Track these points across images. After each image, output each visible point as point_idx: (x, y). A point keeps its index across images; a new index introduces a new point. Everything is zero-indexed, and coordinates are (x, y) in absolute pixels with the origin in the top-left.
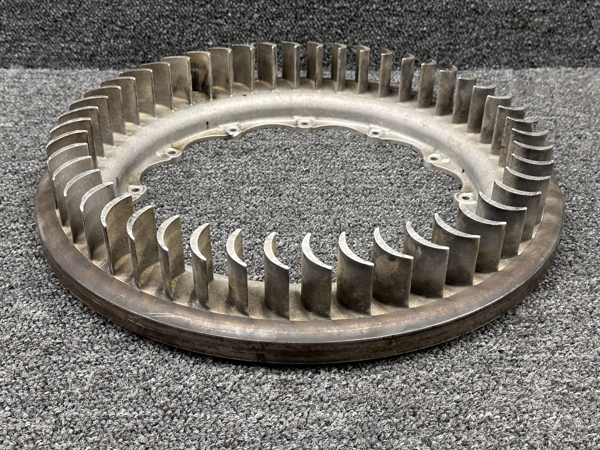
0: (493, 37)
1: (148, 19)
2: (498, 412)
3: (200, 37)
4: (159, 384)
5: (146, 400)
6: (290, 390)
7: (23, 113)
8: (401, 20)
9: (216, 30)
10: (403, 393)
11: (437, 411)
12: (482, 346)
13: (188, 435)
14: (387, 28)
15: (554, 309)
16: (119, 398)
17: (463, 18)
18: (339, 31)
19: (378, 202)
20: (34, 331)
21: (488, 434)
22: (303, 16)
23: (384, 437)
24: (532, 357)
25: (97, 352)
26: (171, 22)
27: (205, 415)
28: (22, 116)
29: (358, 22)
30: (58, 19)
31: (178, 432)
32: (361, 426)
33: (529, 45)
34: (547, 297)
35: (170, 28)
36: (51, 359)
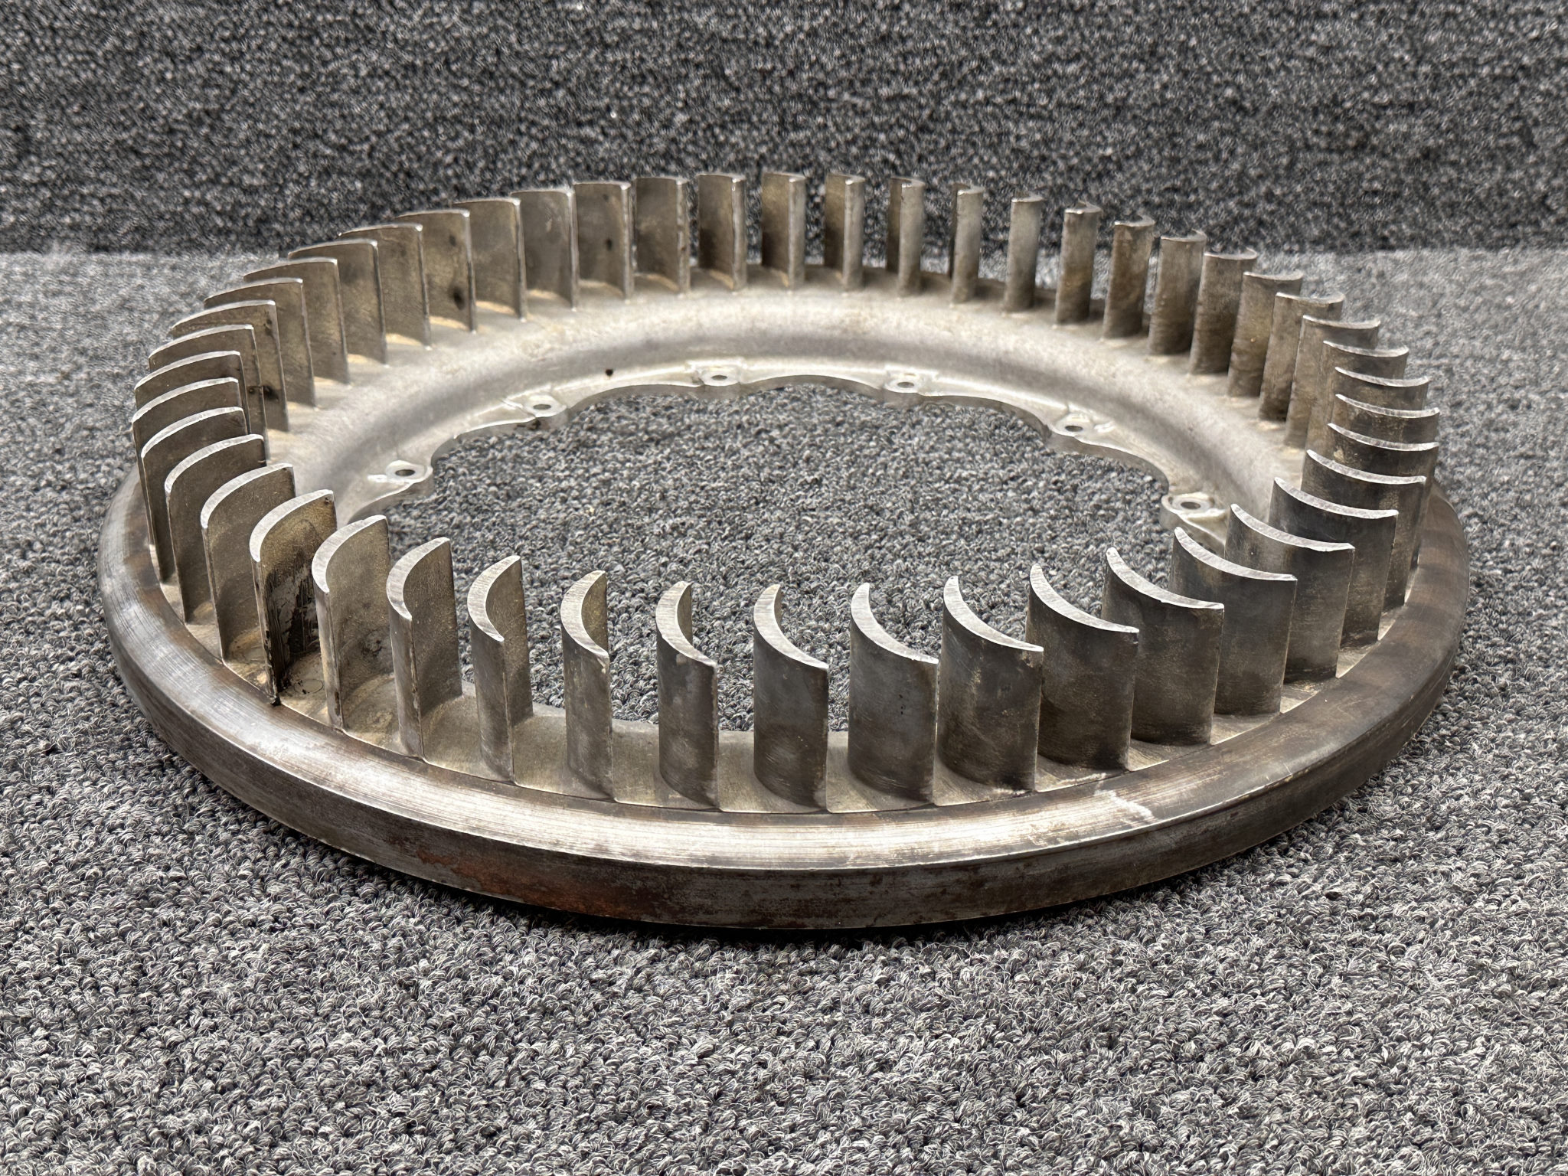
0: (1281, 172)
1: (406, 126)
2: (1331, 1036)
3: (537, 173)
4: (438, 972)
5: (406, 1011)
6: (784, 987)
7: (83, 352)
8: (1049, 128)
9: (578, 154)
10: (1080, 994)
11: (1171, 1036)
12: (1282, 884)
13: (518, 1093)
14: (1013, 150)
15: (1466, 798)
16: (335, 1008)
17: (1205, 124)
18: (892, 157)
19: (1001, 553)
20: (110, 850)
21: (1307, 1090)
22: (800, 118)
23: (1034, 1098)
24: (1413, 909)
25: (276, 899)
26: (466, 134)
27: (562, 1047)
28: (82, 360)
29: (940, 134)
30: (176, 126)
31: (492, 1086)
32: (973, 1070)
33: (1375, 193)
34: (1446, 769)
35: (461, 150)
36: (155, 915)
